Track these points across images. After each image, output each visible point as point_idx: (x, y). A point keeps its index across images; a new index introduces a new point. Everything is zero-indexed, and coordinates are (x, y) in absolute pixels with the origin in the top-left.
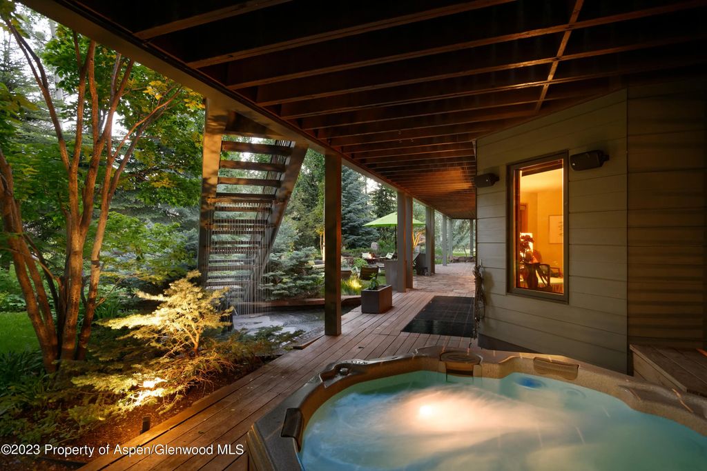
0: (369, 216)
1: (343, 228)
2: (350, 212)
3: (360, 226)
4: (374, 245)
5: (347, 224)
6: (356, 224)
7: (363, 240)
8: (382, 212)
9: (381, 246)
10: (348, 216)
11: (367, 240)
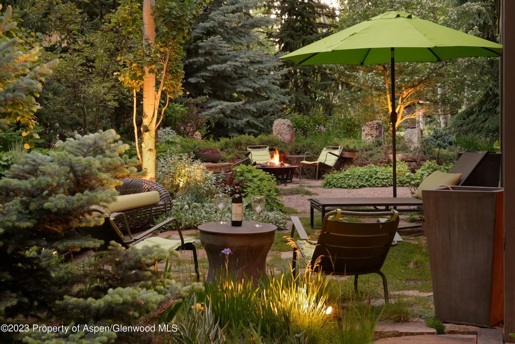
0: (256, 48)
1: (192, 80)
2: (209, 33)
3: (239, 74)
4: (281, 127)
5: (203, 67)
6: (227, 66)
7: (246, 112)
8: (291, 36)
9: (300, 129)
10: (205, 43)
11: (260, 114)
